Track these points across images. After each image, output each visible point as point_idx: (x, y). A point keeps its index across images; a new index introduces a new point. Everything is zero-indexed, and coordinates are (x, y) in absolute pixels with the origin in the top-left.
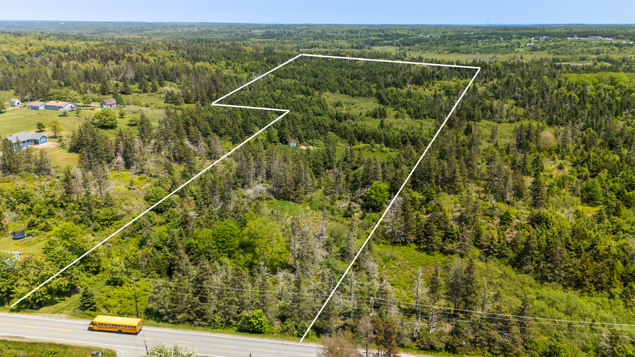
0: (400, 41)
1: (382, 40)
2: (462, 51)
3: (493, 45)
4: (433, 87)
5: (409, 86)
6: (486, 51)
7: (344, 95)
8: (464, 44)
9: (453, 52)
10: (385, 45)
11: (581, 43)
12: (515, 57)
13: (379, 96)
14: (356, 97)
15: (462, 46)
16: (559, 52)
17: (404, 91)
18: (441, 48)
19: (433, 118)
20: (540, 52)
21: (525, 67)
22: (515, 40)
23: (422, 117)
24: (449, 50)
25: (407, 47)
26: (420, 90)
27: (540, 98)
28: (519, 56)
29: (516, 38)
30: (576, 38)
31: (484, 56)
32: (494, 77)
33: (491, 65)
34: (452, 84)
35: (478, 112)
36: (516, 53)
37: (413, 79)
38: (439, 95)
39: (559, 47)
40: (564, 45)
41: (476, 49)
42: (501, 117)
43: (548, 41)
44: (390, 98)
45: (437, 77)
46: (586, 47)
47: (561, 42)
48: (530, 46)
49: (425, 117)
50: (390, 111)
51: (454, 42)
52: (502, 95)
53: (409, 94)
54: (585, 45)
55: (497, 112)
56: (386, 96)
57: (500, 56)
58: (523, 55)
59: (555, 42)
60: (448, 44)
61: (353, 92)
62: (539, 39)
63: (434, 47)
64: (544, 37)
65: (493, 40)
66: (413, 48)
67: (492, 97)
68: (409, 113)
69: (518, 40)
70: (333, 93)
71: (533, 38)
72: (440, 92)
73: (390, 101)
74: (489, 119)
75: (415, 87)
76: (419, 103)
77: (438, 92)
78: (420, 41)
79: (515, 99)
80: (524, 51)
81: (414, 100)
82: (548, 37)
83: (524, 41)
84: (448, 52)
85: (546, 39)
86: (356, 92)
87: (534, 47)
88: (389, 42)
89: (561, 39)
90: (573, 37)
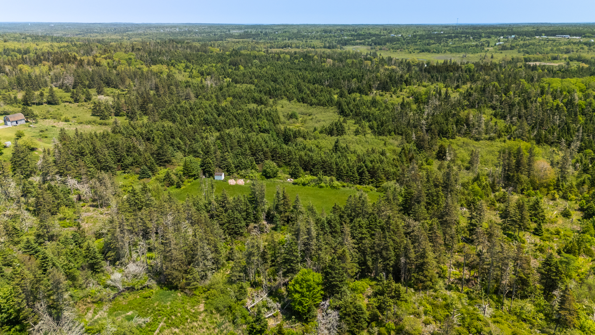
0: (372, 40)
1: (354, 40)
2: (432, 51)
3: (463, 44)
4: (401, 93)
5: (375, 92)
6: (455, 50)
7: (302, 104)
8: (434, 43)
9: (423, 51)
10: (357, 44)
11: (550, 42)
12: (485, 56)
13: (339, 105)
14: (314, 106)
15: (433, 46)
16: (529, 50)
17: (369, 98)
18: (412, 47)
19: (399, 134)
20: (510, 51)
21: (498, 68)
22: (484, 39)
23: (386, 133)
24: (420, 49)
25: (379, 47)
26: (387, 96)
27: (523, 108)
28: (489, 55)
29: (485, 37)
30: (544, 37)
31: (454, 55)
32: (467, 80)
33: (463, 67)
34: (422, 90)
35: (452, 127)
36: (486, 52)
37: (379, 84)
38: (408, 103)
39: (528, 46)
40: (533, 44)
41: (446, 48)
42: (480, 133)
43: (517, 39)
44: (352, 108)
45: (405, 82)
46: (555, 46)
47: (530, 41)
48: (500, 45)
49: (390, 132)
50: (350, 125)
51: (424, 42)
52: (478, 103)
53: (374, 103)
54: (554, 44)
55: (474, 127)
56: (348, 105)
57: (471, 55)
58: (493, 54)
59: (524, 41)
60: (419, 43)
61: (311, 101)
62: (507, 38)
63: (405, 46)
64: (513, 36)
65: (463, 39)
66: (385, 47)
67: (467, 105)
68: (371, 127)
69: (487, 39)
70: (290, 101)
71: (502, 37)
72: (408, 99)
73: (352, 111)
74: (465, 135)
75: (381, 93)
76: (384, 115)
77: (407, 100)
78: (391, 40)
79: (494, 108)
80: (494, 50)
81: (379, 109)
82: (517, 36)
83: (493, 40)
84: (418, 51)
85: (514, 38)
86: (314, 100)
87: (503, 46)
88: (361, 41)
89: (529, 38)
90: (541, 35)
